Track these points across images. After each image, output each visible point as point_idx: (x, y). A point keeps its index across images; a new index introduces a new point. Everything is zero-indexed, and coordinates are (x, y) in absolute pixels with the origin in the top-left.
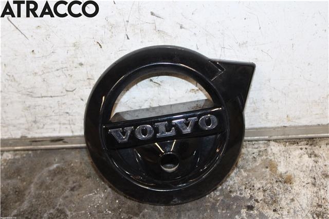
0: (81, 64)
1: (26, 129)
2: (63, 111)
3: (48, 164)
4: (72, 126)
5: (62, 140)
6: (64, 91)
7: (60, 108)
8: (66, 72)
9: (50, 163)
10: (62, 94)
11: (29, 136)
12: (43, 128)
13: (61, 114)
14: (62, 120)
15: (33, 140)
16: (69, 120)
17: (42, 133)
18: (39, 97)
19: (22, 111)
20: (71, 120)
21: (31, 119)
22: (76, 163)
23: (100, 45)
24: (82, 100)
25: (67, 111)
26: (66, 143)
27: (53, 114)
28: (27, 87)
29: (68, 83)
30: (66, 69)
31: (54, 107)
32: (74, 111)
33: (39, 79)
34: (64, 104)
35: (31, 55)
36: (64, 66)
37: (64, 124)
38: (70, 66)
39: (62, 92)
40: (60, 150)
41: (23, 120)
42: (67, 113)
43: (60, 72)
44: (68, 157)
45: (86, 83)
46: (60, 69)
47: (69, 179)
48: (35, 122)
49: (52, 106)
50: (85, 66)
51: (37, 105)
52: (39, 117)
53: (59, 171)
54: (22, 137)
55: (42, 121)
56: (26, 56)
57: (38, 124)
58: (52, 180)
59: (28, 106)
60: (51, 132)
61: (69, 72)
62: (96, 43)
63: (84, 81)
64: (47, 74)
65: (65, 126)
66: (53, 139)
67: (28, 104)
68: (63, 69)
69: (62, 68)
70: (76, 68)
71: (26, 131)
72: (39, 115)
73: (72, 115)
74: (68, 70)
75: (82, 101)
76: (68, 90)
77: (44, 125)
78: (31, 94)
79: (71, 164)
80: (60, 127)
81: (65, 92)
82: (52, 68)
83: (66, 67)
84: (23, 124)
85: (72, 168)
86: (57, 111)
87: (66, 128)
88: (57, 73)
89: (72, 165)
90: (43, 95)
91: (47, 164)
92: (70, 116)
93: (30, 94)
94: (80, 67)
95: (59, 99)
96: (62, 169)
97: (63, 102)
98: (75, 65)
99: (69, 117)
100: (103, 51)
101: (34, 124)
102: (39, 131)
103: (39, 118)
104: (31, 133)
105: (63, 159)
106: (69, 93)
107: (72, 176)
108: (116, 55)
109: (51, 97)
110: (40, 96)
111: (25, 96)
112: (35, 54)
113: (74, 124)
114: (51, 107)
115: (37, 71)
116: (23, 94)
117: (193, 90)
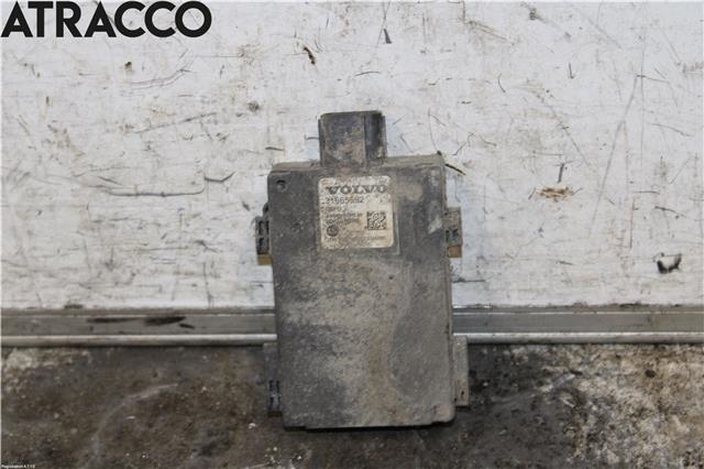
0: (255, 107)
1: (81, 285)
2: (188, 238)
3: (137, 386)
4: (211, 281)
5: (179, 319)
6: (200, 180)
7: (183, 228)
8: (210, 127)
9: (142, 382)
10: (194, 190)
11: (89, 305)
12: (128, 283)
13: (183, 245)
14: (186, 263)
15: (99, 317)
16: (204, 264)
17: (123, 298)
18: (129, 195)
19: (78, 232)
20: (208, 265)
21: (98, 256)
22: (215, 385)
23: (311, 57)
24: (246, 207)
25: (202, 237)
26: (188, 328)
27: (163, 245)
28: (99, 163)
29: (214, 157)
30: (212, 117)
31: (167, 226)
32: (220, 239)
33: (135, 142)
34: (195, 216)
35: (124, 76)
36: (209, 109)
37: (190, 274)
38: (224, 110)
39: (193, 183)
40: (168, 350)
41: (76, 259)
42: (202, 243)
43: (194, 128)
44: (191, 369)
45: (263, 160)
46: (195, 118)
47: (196, 426)
48: (110, 265)
49: (162, 221)
50: (263, 113)
51: (119, 216)
52: (121, 250)
53: (166, 405)
54: (67, 307)
55: (129, 262)
56: (108, 78)
57: (117, 271)
58: (150, 426)
59: (94, 218)
60: (151, 297)
61: (220, 128)
62: (300, 50)
63: (258, 153)
64: (159, 131)
65: (193, 280)
66: (153, 316)
67: (96, 212)
68: (205, 119)
69: (202, 116)
70: (239, 116)
71: (82, 290)
72: (124, 246)
73: (214, 251)
74: (216, 123)
75: (244, 209)
76: (210, 177)
77: (134, 275)
78: (109, 184)
79: (200, 387)
80: (177, 283)
81: (203, 184)
82: (174, 114)
83: (214, 114)
84: (76, 270)
85: (204, 398)
86: (175, 236)
87: (194, 285)
88: (186, 129)
89: (204, 389)
90: (140, 189)
91: (135, 384)
92: (209, 253)
93: (106, 186)
94: (251, 113)
95: (182, 201)
96: (178, 400)
97: (194, 210)
98: (238, 107)
99: (204, 256)
100: (317, 71)
101: (105, 270)
102: (118, 291)
103: (123, 255)
104: (95, 296)
105: (179, 374)
106: (211, 185)
107: (204, 417)
108: (351, 86)
109: (163, 195)
110: (133, 192)
111: (89, 191)
112: (132, 72)
113: (216, 276)
114: (159, 225)
115: (132, 120)
116: (86, 185)
117: (550, 190)
